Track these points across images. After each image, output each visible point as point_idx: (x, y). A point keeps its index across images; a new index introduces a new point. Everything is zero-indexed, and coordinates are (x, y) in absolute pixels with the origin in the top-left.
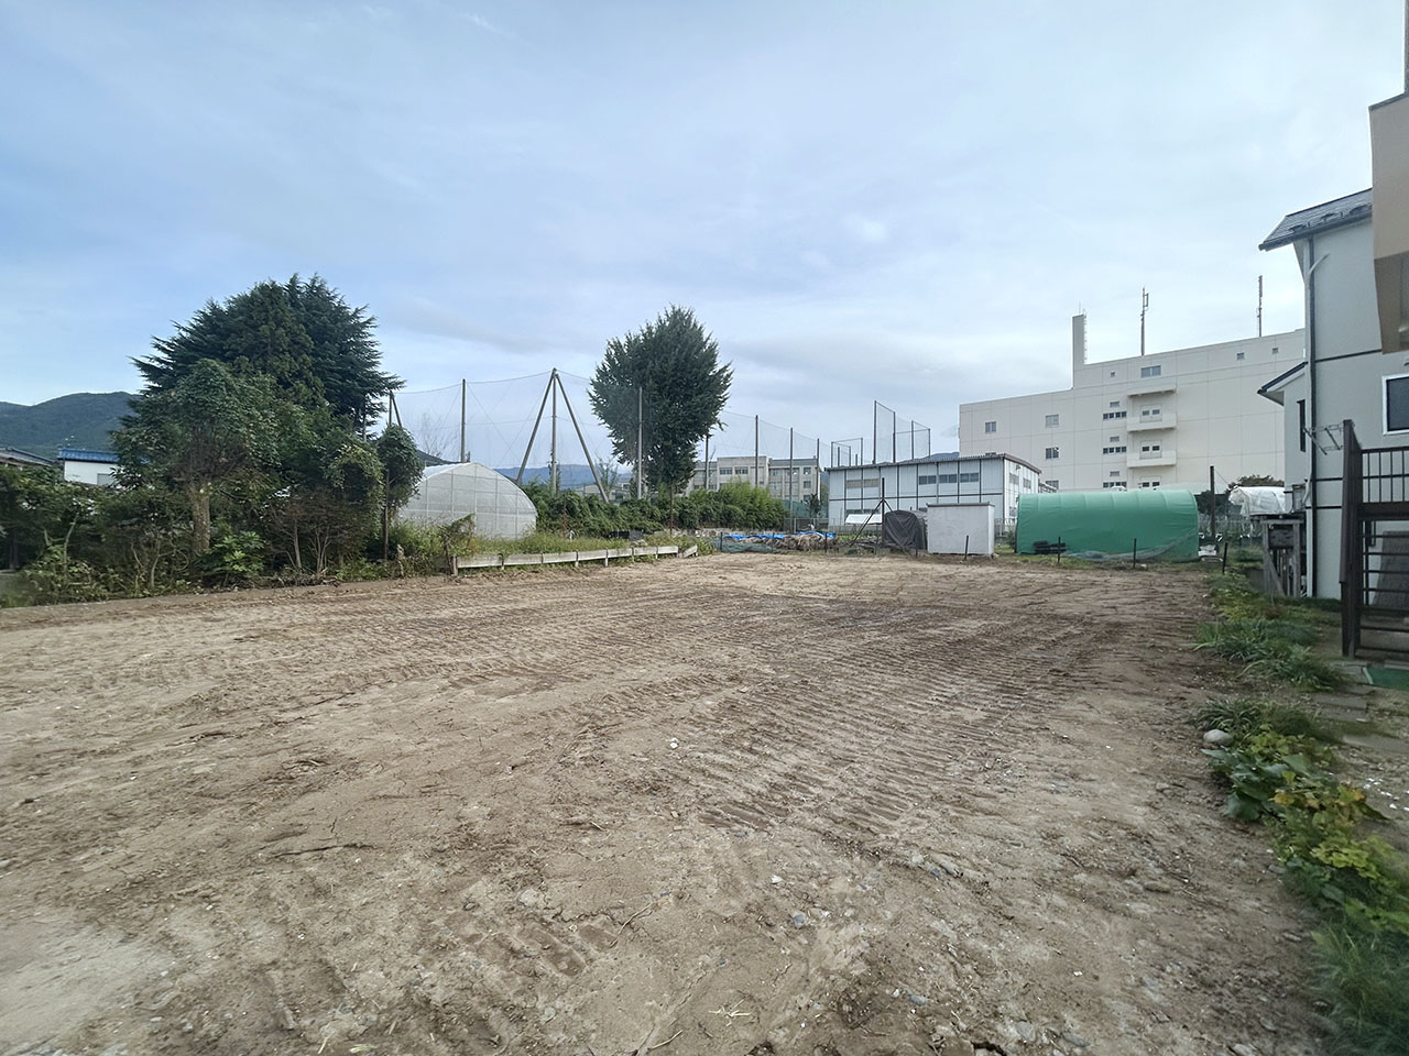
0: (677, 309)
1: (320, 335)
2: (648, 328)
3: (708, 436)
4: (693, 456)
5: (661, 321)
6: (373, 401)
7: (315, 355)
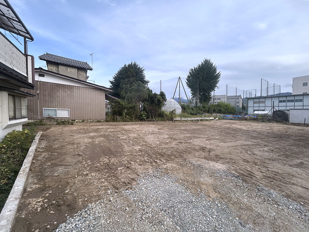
0: (206, 59)
1: (136, 73)
2: (199, 65)
3: (214, 90)
4: (211, 95)
5: (202, 63)
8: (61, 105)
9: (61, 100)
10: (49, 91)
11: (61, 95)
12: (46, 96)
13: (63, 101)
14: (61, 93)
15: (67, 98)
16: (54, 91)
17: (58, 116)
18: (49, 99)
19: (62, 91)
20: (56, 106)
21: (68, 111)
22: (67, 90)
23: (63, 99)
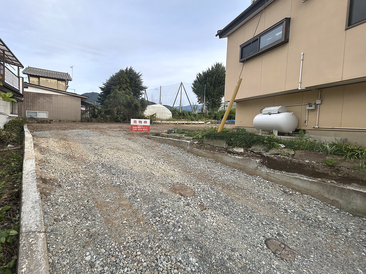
1: (131, 79)
2: (209, 69)
4: (221, 101)
5: (212, 67)
6: (141, 92)
7: (130, 83)
8: (41, 109)
9: (41, 105)
10: (32, 98)
11: (41, 101)
12: (29, 102)
13: (43, 106)
14: (41, 100)
15: (46, 104)
16: (35, 99)
17: (38, 117)
18: (31, 104)
19: (43, 98)
20: (37, 109)
21: (46, 113)
22: (46, 98)
23: (43, 104)
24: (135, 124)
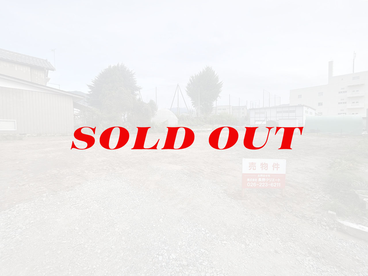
0: (208, 66)
1: (125, 77)
2: (200, 72)
3: (217, 100)
4: (213, 105)
5: (203, 70)
15: (12, 106)
21: (13, 122)
22: (12, 95)
24: (252, 172)
